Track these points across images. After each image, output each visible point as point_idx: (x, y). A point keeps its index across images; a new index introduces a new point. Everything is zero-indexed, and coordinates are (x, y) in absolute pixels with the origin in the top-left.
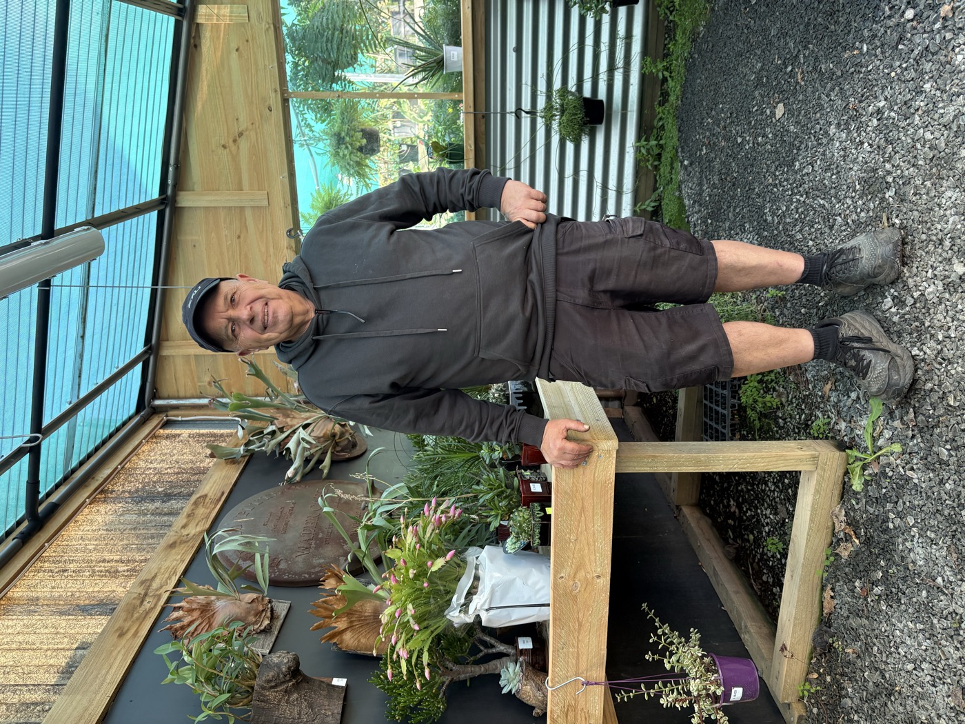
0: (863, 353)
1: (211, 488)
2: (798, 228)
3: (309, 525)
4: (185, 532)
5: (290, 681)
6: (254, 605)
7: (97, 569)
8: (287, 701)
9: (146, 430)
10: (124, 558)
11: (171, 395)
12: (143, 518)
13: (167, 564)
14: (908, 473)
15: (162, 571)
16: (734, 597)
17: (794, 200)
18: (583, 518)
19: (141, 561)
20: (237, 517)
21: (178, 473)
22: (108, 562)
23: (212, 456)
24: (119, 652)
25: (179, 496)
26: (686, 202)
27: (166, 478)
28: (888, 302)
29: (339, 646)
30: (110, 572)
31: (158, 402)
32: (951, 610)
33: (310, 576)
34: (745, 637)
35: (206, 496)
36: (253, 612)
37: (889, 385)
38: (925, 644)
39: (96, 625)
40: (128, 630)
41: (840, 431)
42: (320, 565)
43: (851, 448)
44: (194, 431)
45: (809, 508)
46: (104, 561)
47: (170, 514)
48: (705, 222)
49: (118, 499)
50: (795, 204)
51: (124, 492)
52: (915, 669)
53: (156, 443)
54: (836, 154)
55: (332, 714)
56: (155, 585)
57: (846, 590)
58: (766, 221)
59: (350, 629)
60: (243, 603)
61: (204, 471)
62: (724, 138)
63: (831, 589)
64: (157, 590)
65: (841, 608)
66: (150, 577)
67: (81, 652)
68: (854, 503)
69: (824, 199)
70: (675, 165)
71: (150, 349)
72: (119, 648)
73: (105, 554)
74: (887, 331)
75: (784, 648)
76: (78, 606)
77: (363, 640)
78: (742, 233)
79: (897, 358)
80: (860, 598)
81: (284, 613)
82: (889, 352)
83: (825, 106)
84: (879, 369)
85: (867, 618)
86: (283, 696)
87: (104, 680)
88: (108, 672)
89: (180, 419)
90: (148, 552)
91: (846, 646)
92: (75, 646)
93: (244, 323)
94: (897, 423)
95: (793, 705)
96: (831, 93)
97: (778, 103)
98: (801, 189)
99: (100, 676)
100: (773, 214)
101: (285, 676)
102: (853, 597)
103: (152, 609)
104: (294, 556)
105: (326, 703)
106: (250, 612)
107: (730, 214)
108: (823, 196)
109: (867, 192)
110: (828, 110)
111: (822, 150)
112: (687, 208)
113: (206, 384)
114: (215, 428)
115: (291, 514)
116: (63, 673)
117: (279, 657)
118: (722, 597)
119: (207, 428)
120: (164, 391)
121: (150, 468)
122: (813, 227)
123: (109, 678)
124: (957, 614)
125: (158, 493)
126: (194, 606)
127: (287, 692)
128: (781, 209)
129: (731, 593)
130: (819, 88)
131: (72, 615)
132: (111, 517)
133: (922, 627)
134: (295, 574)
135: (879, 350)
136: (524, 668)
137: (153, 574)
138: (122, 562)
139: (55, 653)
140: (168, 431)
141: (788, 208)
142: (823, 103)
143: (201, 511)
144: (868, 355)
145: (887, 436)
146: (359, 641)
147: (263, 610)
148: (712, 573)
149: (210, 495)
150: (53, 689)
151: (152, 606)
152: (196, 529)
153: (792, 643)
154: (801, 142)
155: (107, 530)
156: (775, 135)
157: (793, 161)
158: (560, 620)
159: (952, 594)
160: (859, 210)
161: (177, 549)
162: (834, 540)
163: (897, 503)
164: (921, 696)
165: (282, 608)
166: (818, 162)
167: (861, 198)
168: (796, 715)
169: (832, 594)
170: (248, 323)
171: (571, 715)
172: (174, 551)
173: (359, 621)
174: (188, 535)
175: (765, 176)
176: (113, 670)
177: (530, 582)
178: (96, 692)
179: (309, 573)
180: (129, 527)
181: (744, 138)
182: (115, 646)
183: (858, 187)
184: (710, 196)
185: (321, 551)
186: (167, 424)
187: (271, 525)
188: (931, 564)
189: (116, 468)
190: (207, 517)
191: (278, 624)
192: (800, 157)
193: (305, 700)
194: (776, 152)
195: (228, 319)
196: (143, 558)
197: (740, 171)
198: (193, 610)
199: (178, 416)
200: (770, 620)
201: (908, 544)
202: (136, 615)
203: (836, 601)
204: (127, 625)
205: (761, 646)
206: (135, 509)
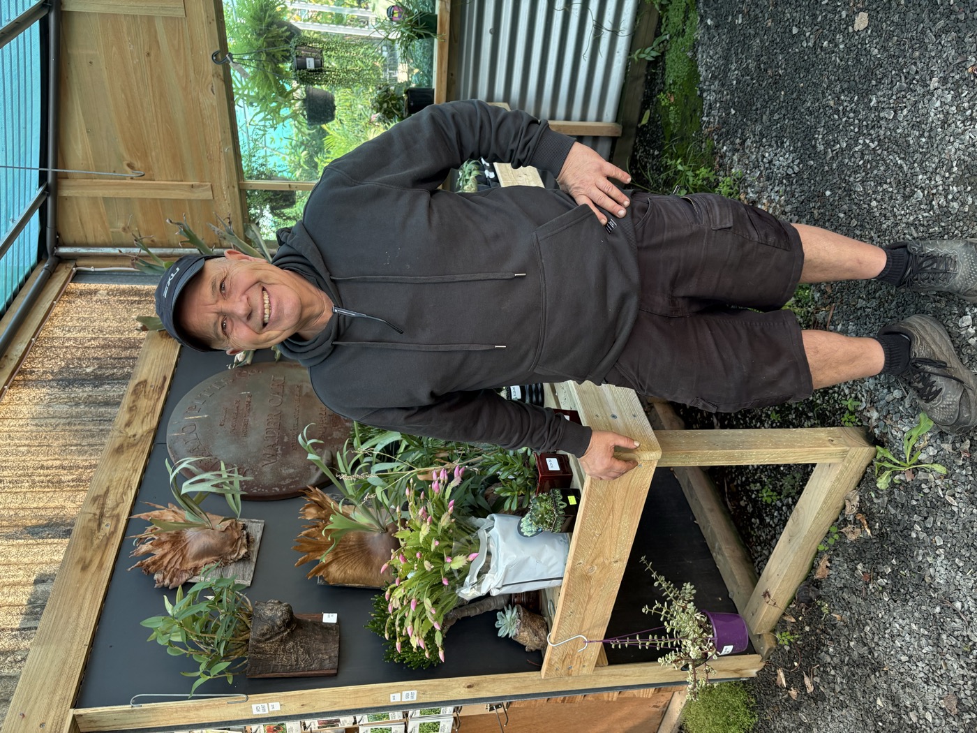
0: (933, 378)
1: (150, 371)
2: (860, 176)
3: (272, 426)
4: (130, 431)
5: (285, 631)
6: (229, 532)
7: (37, 479)
8: (284, 650)
9: (55, 287)
10: (66, 463)
11: (77, 240)
12: (75, 410)
13: (117, 475)
14: (947, 497)
15: (115, 484)
16: (709, 516)
17: (861, 141)
18: (611, 517)
19: (86, 468)
20: (186, 414)
21: (103, 347)
22: (48, 468)
23: (144, 329)
24: (86, 589)
25: (112, 379)
26: (701, 70)
27: (92, 354)
28: (968, 320)
29: (326, 579)
30: (52, 483)
31: (63, 250)
32: (965, 634)
33: (281, 489)
34: (718, 558)
35: (145, 381)
36: (228, 542)
37: (958, 422)
38: (927, 649)
39: (52, 553)
40: (91, 561)
41: (869, 418)
42: (290, 476)
43: (883, 446)
44: (113, 286)
45: (825, 491)
46: (42, 467)
47: (107, 403)
48: (727, 110)
49: (39, 382)
50: (860, 147)
51: (45, 372)
52: (909, 662)
53: (70, 302)
54: (932, 114)
55: (330, 657)
56: (110, 502)
57: (846, 567)
58: (814, 147)
59: (336, 561)
60: (217, 533)
61: (134, 345)
62: (772, 16)
63: (828, 560)
64: (113, 509)
65: (835, 579)
66: (102, 492)
67: (41, 587)
68: (873, 495)
69: (903, 159)
70: (691, 15)
71: (47, 189)
72: (85, 585)
73: (41, 457)
74: (959, 349)
75: (766, 594)
76: (25, 528)
77: (350, 572)
78: (778, 147)
79: (969, 391)
80: (859, 580)
81: (259, 535)
82: (962, 382)
83: (930, 46)
84: (948, 400)
85: (865, 600)
86: (279, 645)
87: (77, 625)
88: (79, 615)
89: (92, 269)
90: (91, 455)
91: (833, 610)
92: (33, 579)
93: (239, 318)
94: (947, 447)
95: (765, 637)
96: (943, 36)
97: (861, 10)
98: (872, 132)
99: (71, 620)
100: (827, 144)
101: (280, 628)
102: (852, 576)
103: (113, 533)
104: (260, 465)
105: (323, 647)
106: (225, 542)
107: (764, 117)
108: (902, 156)
109: (966, 181)
110: (933, 54)
111: (913, 99)
112: (701, 79)
113: (120, 230)
114: (138, 283)
115: (249, 411)
116: (27, 614)
117: (271, 610)
118: (696, 512)
119: (127, 282)
120: (69, 235)
121: (69, 339)
122: (881, 184)
123: (82, 622)
124: (970, 640)
125: (87, 374)
126: (164, 538)
127: (282, 641)
128: (838, 143)
129: (706, 510)
130: (927, 20)
131: (21, 539)
132: (37, 407)
133: (926, 633)
134: (264, 487)
135: (951, 377)
136: (522, 615)
137: (105, 489)
138: (64, 468)
139: (12, 590)
140: (81, 286)
141: (849, 147)
142: (927, 41)
143: (144, 403)
144: (940, 382)
145: (931, 454)
146: (345, 573)
147: (239, 539)
148: (685, 484)
149: (150, 381)
150: (21, 635)
151: (112, 529)
152: (143, 427)
153: (776, 593)
154: (885, 75)
155: (37, 425)
156: (849, 50)
157: (869, 92)
158: (572, 595)
159: (969, 622)
160: (950, 197)
161: (125, 455)
162: (841, 518)
163: (926, 518)
164: (911, 686)
165: (256, 528)
166: (905, 112)
167: (956, 183)
168: (767, 647)
169: (829, 565)
170: (245, 319)
171: (568, 661)
172: (122, 457)
173: (344, 552)
174: (134, 436)
175: (823, 93)
176: (84, 613)
177: (543, 560)
178: (72, 641)
179: (279, 486)
180: (63, 421)
181: (801, 33)
182: (81, 582)
183: (955, 169)
184: (739, 82)
185: (290, 459)
186: (78, 276)
187: (229, 425)
188: (952, 588)
189: (31, 341)
190: (153, 411)
191: (255, 548)
192: (879, 93)
193: (302, 647)
194: (846, 69)
195: (217, 313)
196: (87, 464)
197: (789, 70)
198: (164, 543)
199: (90, 266)
200: (742, 542)
201: (930, 560)
202: (96, 542)
203: (831, 572)
204: (89, 555)
205: (735, 572)
206: (63, 396)
